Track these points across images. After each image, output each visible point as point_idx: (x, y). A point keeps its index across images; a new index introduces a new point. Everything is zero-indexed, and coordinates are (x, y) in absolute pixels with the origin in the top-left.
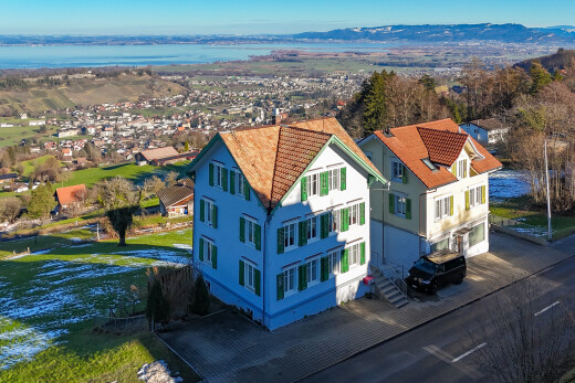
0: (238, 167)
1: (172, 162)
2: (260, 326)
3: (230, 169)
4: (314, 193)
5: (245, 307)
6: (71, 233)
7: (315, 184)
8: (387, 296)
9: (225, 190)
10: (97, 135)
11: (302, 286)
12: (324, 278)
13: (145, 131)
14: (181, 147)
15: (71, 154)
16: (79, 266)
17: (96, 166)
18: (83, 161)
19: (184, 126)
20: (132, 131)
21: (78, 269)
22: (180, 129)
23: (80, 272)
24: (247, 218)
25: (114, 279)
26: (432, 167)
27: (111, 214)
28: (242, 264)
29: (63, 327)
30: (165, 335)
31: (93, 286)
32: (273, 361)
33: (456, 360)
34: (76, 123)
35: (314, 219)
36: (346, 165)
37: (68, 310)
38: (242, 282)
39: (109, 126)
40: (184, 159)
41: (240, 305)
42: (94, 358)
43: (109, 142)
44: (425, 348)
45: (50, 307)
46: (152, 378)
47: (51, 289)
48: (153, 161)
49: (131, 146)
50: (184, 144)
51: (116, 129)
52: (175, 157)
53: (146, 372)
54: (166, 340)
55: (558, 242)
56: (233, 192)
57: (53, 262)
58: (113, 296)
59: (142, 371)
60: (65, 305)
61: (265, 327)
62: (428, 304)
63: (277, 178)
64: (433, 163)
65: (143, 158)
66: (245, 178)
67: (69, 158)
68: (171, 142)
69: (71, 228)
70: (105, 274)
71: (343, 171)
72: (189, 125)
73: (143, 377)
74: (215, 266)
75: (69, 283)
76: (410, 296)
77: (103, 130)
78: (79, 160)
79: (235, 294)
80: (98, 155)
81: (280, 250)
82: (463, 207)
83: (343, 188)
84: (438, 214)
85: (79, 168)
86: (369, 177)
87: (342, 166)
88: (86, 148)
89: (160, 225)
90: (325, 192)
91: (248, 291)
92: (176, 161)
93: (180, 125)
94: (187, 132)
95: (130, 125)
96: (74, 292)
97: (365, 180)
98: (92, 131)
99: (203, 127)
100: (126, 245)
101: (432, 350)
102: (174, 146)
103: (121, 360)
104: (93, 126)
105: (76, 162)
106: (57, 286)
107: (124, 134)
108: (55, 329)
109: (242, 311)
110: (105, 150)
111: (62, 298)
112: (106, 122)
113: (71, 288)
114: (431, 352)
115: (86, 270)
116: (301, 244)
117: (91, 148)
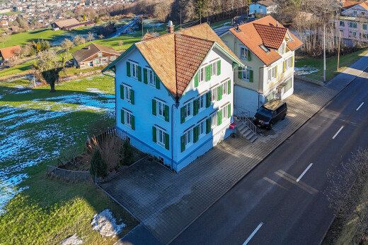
0: (150, 67)
1: (76, 28)
2: (170, 169)
3: (143, 67)
4: (202, 80)
5: (158, 156)
6: (15, 82)
7: (202, 74)
8: (245, 135)
9: (140, 80)
10: (24, 11)
11: (195, 140)
12: (207, 132)
13: (56, 8)
14: (80, 19)
15: (7, 24)
16: (26, 111)
17: (25, 31)
18: (16, 29)
19: (81, 4)
20: (47, 8)
21: (25, 114)
22: (78, 6)
23: (27, 117)
24: (157, 100)
25: (52, 123)
26: (266, 50)
27: (44, 74)
28: (154, 129)
29: (22, 172)
30: (106, 185)
31: (39, 129)
32: (184, 198)
33: (298, 180)
34: (9, 5)
35: (202, 97)
36: (221, 59)
37: (24, 154)
38: (155, 140)
39: (32, 5)
40: (83, 26)
41: (154, 154)
42: (54, 211)
43: (33, 15)
44: (277, 173)
45: (10, 151)
46: (104, 228)
47: (8, 134)
48: (64, 27)
49: (47, 18)
50: (82, 16)
51: (36, 7)
52: (78, 25)
53: (97, 223)
54: (107, 190)
55: (330, 83)
56: (146, 82)
57: (5, 107)
58: (55, 139)
59: (94, 221)
60: (21, 149)
61: (173, 170)
62: (269, 137)
63: (179, 74)
64: (266, 47)
65: (56, 26)
66: (155, 74)
67: (6, 26)
68: (73, 15)
69: (14, 77)
70: (45, 118)
71: (219, 63)
72: (84, 4)
73: (96, 228)
74: (133, 128)
75: (21, 127)
76: (258, 133)
77: (28, 8)
78: (13, 27)
79: (150, 147)
80: (26, 24)
81: (183, 121)
82: (282, 71)
83: (219, 74)
84: (269, 78)
85: (14, 33)
86: (234, 63)
87: (218, 60)
88: (17, 20)
89: (75, 74)
90: (208, 79)
91: (160, 146)
92: (78, 27)
93: (78, 4)
94: (83, 8)
95: (45, 5)
96: (26, 136)
97: (231, 66)
98: (21, 9)
99: (93, 5)
100: (55, 91)
101: (281, 173)
102: (76, 17)
103: (77, 212)
104: (21, 6)
105: (11, 29)
106: (12, 131)
107: (42, 10)
108: (16, 174)
109: (156, 158)
110: (30, 21)
111: (17, 142)
112: (29, 3)
113: (23, 132)
114: (281, 175)
115: (31, 115)
116: (194, 114)
117: (21, 20)
